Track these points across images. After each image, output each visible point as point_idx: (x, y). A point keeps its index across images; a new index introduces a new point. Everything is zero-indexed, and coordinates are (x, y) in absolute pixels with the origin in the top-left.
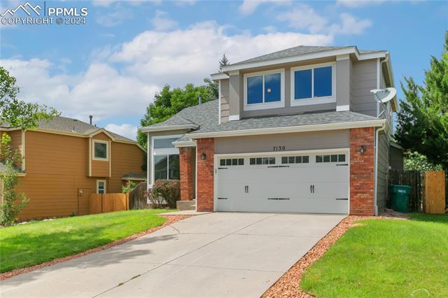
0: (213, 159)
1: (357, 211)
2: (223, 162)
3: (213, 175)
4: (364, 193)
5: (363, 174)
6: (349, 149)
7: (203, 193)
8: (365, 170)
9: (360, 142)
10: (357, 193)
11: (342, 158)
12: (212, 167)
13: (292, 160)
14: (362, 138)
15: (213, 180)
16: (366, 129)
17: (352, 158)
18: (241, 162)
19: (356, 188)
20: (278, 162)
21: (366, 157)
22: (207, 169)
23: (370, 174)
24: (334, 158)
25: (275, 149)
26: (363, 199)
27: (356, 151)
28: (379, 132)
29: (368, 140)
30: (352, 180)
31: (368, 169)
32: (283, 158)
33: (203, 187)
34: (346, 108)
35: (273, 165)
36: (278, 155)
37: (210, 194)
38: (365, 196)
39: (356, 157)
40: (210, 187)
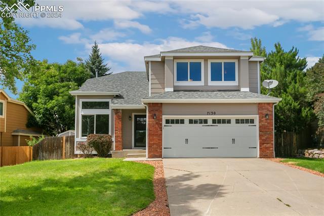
0: (162, 119)
1: (264, 155)
2: (167, 121)
3: (161, 131)
4: (268, 144)
5: (267, 132)
6: (258, 116)
7: (154, 144)
8: (268, 129)
9: (265, 112)
10: (264, 144)
11: (252, 121)
12: (161, 124)
13: (219, 121)
14: (266, 109)
15: (161, 135)
16: (269, 104)
17: (260, 121)
18: (182, 122)
19: (263, 140)
20: (210, 122)
21: (268, 121)
22: (157, 126)
23: (271, 131)
24: (247, 121)
25: (208, 114)
26: (268, 147)
27: (263, 117)
28: (275, 106)
29: (270, 111)
30: (260, 136)
31: (270, 129)
32: (213, 120)
33: (153, 140)
34: (247, 89)
35: (205, 125)
36: (210, 118)
37: (159, 145)
38: (268, 145)
39: (263, 121)
40: (159, 140)
